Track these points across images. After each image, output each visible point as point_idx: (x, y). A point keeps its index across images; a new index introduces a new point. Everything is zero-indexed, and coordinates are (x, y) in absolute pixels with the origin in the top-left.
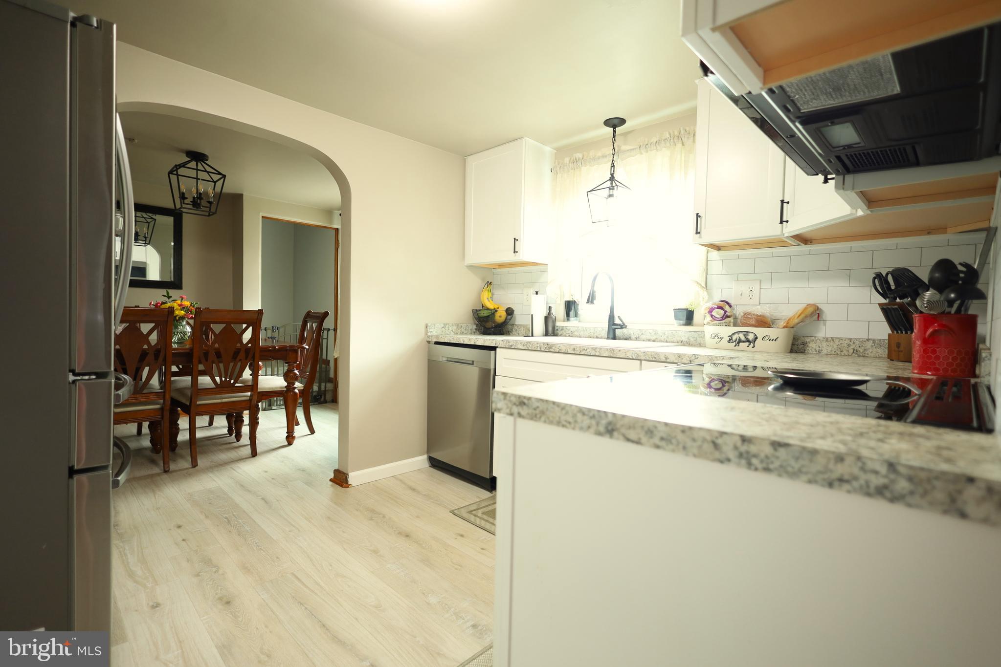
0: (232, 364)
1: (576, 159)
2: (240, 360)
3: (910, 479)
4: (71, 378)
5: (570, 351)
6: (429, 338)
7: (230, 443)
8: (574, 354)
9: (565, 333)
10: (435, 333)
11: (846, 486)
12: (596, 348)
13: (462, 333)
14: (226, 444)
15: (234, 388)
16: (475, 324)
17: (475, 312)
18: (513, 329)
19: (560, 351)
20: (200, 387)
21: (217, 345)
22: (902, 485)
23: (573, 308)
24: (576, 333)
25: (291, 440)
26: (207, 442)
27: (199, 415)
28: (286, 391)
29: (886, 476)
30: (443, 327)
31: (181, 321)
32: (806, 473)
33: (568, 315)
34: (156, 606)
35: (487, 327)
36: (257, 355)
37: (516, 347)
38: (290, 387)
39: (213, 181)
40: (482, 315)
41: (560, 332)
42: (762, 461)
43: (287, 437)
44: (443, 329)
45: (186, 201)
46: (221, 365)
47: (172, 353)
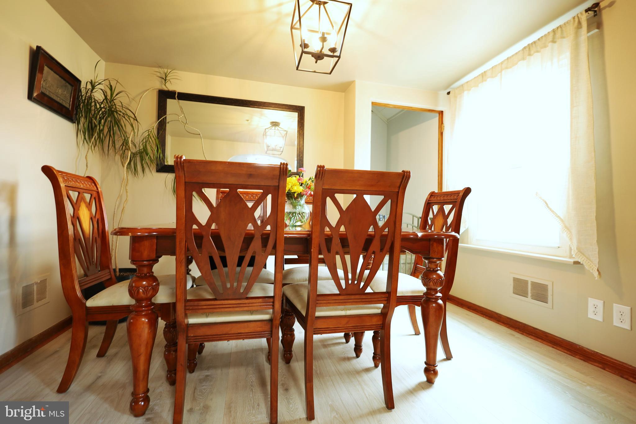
0: (362, 258)
2: (374, 253)
15: (364, 297)
21: (343, 228)
25: (432, 376)
28: (426, 301)
31: (300, 199)
36: (397, 245)
38: (431, 296)
46: (348, 258)
47: (286, 238)
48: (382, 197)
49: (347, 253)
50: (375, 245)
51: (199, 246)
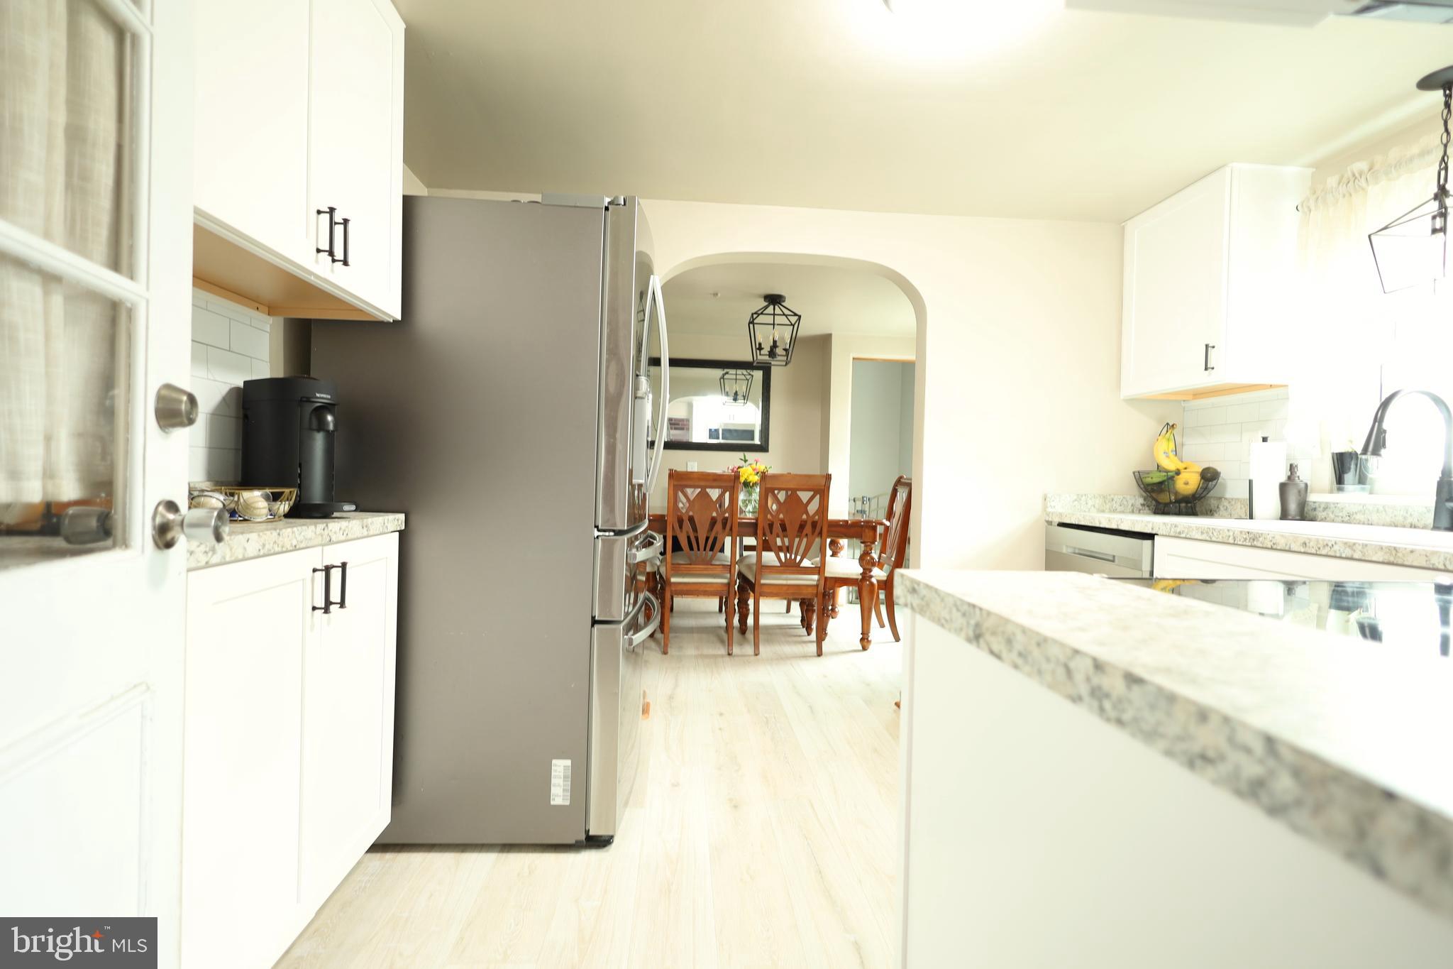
0: (797, 540)
1: (1354, 175)
2: (807, 535)
3: (1297, 773)
4: (596, 533)
5: (1294, 547)
6: (1048, 515)
7: (800, 636)
8: (1305, 553)
9: (1332, 516)
10: (1059, 509)
11: (1211, 771)
12: (1354, 544)
13: (1115, 511)
14: (796, 636)
15: (799, 569)
16: (1142, 496)
17: (1139, 477)
18: (1221, 507)
19: (1275, 547)
20: (763, 564)
21: (781, 516)
22: (1284, 784)
23: (1353, 467)
24: (1359, 517)
25: (866, 644)
26: (778, 631)
27: (764, 596)
28: (861, 580)
29: (1261, 762)
30: (1076, 500)
32: (1162, 736)
33: (1340, 480)
34: (675, 785)
35: (1160, 501)
37: (1188, 536)
38: (866, 575)
39: (792, 324)
40: (1149, 480)
41: (1321, 514)
42: (1114, 707)
43: (862, 640)
44: (1076, 502)
45: (762, 352)
46: (786, 540)
47: (739, 523)
48: (812, 493)
49: (786, 536)
50: (808, 529)
51: (681, 527)
